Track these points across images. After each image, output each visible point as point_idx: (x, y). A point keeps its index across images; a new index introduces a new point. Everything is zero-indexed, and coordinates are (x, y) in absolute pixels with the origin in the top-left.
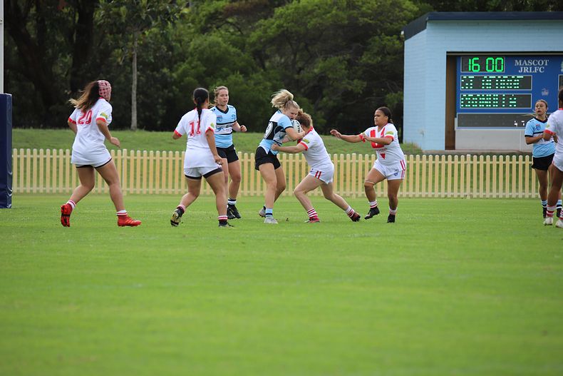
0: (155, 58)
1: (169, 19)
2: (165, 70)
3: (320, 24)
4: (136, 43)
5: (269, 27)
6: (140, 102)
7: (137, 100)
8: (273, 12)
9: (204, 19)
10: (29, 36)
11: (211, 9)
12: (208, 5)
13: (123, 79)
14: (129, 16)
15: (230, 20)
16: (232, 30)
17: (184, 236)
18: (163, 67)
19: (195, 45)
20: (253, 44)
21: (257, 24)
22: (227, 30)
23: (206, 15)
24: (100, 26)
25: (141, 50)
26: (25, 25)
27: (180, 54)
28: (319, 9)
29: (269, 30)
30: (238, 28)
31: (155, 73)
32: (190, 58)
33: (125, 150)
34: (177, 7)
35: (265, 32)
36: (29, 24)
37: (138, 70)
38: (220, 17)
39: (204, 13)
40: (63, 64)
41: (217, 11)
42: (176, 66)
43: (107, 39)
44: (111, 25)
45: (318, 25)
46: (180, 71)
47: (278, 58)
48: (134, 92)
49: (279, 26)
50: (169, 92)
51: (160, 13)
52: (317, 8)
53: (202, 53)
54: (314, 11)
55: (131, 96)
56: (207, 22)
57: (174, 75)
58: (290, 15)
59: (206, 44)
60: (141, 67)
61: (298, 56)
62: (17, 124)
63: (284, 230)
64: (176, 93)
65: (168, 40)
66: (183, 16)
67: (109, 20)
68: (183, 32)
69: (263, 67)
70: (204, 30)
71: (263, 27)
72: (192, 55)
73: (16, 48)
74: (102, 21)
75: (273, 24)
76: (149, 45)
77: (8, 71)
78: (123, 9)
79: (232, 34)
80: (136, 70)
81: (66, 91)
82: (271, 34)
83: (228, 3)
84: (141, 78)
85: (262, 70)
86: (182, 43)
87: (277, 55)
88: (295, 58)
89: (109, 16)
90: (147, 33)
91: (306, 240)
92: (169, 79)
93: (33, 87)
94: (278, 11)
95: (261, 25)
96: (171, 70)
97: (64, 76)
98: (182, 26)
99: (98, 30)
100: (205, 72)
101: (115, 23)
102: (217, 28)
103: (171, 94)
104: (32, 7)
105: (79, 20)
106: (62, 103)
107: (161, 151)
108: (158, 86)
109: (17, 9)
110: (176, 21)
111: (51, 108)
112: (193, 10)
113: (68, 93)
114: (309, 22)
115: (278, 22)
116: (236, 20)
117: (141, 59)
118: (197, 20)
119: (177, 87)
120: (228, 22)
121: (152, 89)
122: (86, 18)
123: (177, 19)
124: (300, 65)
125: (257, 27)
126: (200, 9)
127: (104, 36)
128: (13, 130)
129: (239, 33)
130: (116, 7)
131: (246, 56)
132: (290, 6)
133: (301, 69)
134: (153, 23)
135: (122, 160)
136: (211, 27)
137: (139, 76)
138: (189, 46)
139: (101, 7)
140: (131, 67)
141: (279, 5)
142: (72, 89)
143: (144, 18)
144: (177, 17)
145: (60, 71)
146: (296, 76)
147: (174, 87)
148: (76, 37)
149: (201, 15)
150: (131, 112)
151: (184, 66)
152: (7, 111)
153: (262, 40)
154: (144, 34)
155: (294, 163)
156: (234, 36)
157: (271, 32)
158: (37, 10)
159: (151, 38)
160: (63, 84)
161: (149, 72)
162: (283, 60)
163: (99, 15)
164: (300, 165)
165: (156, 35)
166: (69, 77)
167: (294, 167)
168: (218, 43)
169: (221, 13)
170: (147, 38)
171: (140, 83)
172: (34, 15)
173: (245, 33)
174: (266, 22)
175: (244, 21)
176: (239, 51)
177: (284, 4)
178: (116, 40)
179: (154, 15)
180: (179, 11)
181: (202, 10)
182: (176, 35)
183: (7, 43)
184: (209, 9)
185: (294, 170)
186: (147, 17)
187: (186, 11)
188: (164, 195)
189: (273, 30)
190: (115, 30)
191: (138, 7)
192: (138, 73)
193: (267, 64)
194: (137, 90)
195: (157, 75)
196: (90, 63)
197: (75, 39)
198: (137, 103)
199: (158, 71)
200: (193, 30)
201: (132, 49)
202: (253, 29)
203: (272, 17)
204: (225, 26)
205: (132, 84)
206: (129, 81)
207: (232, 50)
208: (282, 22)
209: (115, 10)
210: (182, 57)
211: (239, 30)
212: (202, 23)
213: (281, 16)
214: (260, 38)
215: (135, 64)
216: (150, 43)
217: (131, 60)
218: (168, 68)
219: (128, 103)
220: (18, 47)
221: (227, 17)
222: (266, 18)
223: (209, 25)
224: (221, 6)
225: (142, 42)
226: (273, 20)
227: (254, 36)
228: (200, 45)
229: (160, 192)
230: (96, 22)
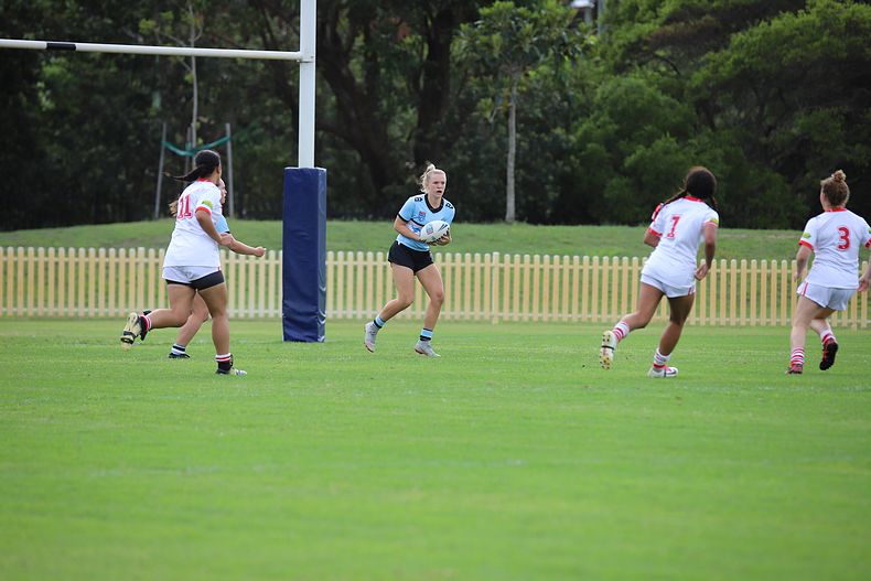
0: (544, 112)
1: (566, 53)
2: (559, 131)
3: (802, 57)
4: (515, 89)
5: (722, 64)
6: (520, 179)
7: (516, 177)
8: (729, 40)
9: (620, 52)
10: (353, 79)
11: (631, 36)
12: (628, 30)
13: (494, 145)
14: (505, 49)
15: (661, 53)
16: (663, 69)
17: (586, 387)
18: (555, 127)
19: (603, 92)
20: (697, 90)
21: (702, 59)
22: (655, 69)
23: (624, 45)
24: (459, 64)
25: (522, 101)
26: (348, 62)
27: (581, 106)
28: (801, 34)
29: (721, 69)
30: (672, 65)
31: (543, 135)
32: (596, 113)
33: (496, 254)
34: (578, 34)
35: (715, 70)
36: (354, 61)
37: (517, 131)
38: (645, 48)
39: (621, 42)
40: (403, 123)
41: (640, 39)
42: (576, 123)
43: (470, 84)
44: (478, 62)
45: (799, 60)
46: (579, 133)
47: (734, 112)
48: (511, 164)
49: (738, 63)
50: (564, 165)
51: (552, 43)
52: (798, 32)
53: (614, 104)
54: (792, 37)
55: (506, 171)
56: (624, 57)
57: (573, 138)
58: (755, 44)
59: (620, 91)
60: (522, 125)
61: (766, 108)
62: (333, 214)
63: (743, 379)
64: (576, 166)
65: (563, 84)
66: (587, 48)
67: (474, 54)
68: (587, 72)
69: (712, 126)
70: (620, 69)
71: (711, 64)
72: (600, 108)
73: (333, 99)
74: (464, 56)
75: (728, 58)
76: (535, 92)
77: (321, 133)
78: (496, 37)
79: (663, 74)
80: (514, 131)
81: (407, 164)
82: (724, 74)
83: (657, 27)
84: (523, 144)
85: (710, 130)
86: (586, 89)
87: (733, 107)
88: (762, 110)
89: (475, 49)
90: (532, 73)
91: (777, 396)
92: (564, 145)
93: (358, 157)
94: (737, 38)
95: (708, 61)
96: (568, 130)
97: (404, 140)
98: (585, 62)
99: (456, 70)
100: (617, 132)
101: (483, 60)
102: (640, 65)
103: (567, 169)
104: (358, 35)
105: (428, 57)
106: (401, 182)
107: (552, 256)
108: (548, 154)
109: (336, 39)
110: (577, 56)
111: (385, 190)
112: (604, 39)
113: (411, 167)
114: (785, 55)
115: (735, 56)
116: (669, 53)
117: (522, 115)
118: (609, 53)
119: (577, 157)
120: (657, 57)
121: (539, 160)
122: (439, 51)
123: (579, 53)
124: (769, 122)
125: (703, 64)
126: (614, 36)
127: (465, 80)
128: (328, 223)
129: (675, 73)
130: (485, 34)
131: (685, 107)
132: (756, 30)
133: (771, 128)
134: (542, 58)
135: (491, 268)
136: (630, 65)
137: (518, 142)
138: (596, 94)
139: (462, 34)
140: (507, 126)
141: (737, 30)
142: (416, 162)
143: (527, 50)
144: (579, 49)
145: (399, 134)
146: (763, 140)
147: (572, 158)
148: (425, 81)
149: (615, 46)
150: (505, 194)
151: (586, 125)
152: (320, 193)
153: (711, 85)
154: (527, 75)
155: (759, 276)
156: (666, 78)
157: (725, 72)
158: (365, 41)
159: (538, 81)
160: (404, 153)
161: (533, 133)
162: (742, 115)
163: (459, 46)
164: (769, 278)
165: (545, 77)
166: (412, 142)
167: (759, 282)
168: (639, 87)
169: (646, 43)
170: (531, 82)
171: (521, 152)
172: (361, 48)
173: (683, 73)
174: (717, 55)
175: (682, 54)
176: (674, 101)
177: (746, 28)
178: (483, 85)
179: (543, 46)
180: (581, 40)
181: (617, 38)
182: (576, 77)
183: (320, 90)
184: (628, 36)
185: (759, 286)
186: (532, 49)
187: (592, 40)
188: (555, 323)
189: (728, 69)
190: (483, 70)
191: (518, 34)
192: (518, 136)
193: (718, 121)
194: (516, 162)
195: (546, 139)
196: (444, 120)
197: (422, 82)
198: (516, 182)
199: (548, 132)
200: (602, 69)
201: (509, 98)
202: (697, 67)
203: (726, 48)
204: (653, 63)
205: (507, 152)
206: (504, 148)
207: (663, 98)
208: (742, 56)
209: (484, 38)
210: (585, 110)
211: (675, 69)
212: (618, 58)
213: (741, 45)
214: (707, 80)
215: (512, 122)
216: (535, 89)
217: (507, 115)
218: (562, 128)
219: (501, 181)
220: (337, 95)
221: (656, 49)
222: (717, 50)
223: (628, 61)
224: (647, 30)
225: (524, 89)
226: (728, 53)
227: (698, 77)
228: (611, 93)
229: (550, 318)
230: (453, 58)
